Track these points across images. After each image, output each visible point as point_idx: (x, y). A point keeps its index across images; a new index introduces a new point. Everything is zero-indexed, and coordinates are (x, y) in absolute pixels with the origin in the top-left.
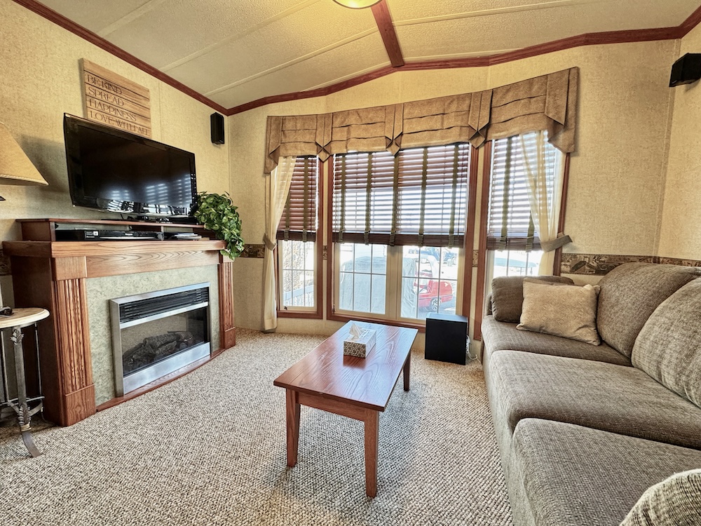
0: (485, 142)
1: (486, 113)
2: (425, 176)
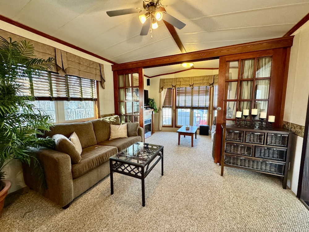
0: (213, 86)
1: (213, 80)
2: (199, 93)
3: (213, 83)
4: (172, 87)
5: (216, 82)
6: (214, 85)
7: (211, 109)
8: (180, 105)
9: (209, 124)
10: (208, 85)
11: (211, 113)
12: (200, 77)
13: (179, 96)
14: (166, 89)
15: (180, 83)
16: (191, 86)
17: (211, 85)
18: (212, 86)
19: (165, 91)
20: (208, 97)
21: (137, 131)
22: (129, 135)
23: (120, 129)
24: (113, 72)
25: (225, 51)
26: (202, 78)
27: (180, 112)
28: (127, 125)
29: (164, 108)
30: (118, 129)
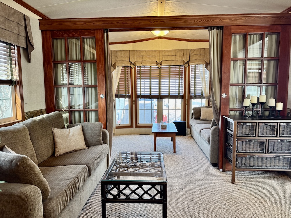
1: (188, 57)
2: (170, 75)
3: (189, 61)
4: (129, 65)
5: (193, 59)
6: (190, 64)
7: (187, 98)
8: (143, 93)
9: (184, 119)
10: (182, 64)
11: (187, 103)
12: (171, 51)
13: (140, 79)
14: (120, 68)
15: (142, 58)
16: (159, 65)
17: (186, 63)
18: (187, 65)
19: (118, 70)
20: (182, 81)
21: (100, 136)
22: (88, 144)
23: (73, 136)
24: (41, 31)
25: (227, 20)
26: (173, 54)
27: (142, 104)
28: (82, 127)
29: (117, 99)
30: (68, 135)
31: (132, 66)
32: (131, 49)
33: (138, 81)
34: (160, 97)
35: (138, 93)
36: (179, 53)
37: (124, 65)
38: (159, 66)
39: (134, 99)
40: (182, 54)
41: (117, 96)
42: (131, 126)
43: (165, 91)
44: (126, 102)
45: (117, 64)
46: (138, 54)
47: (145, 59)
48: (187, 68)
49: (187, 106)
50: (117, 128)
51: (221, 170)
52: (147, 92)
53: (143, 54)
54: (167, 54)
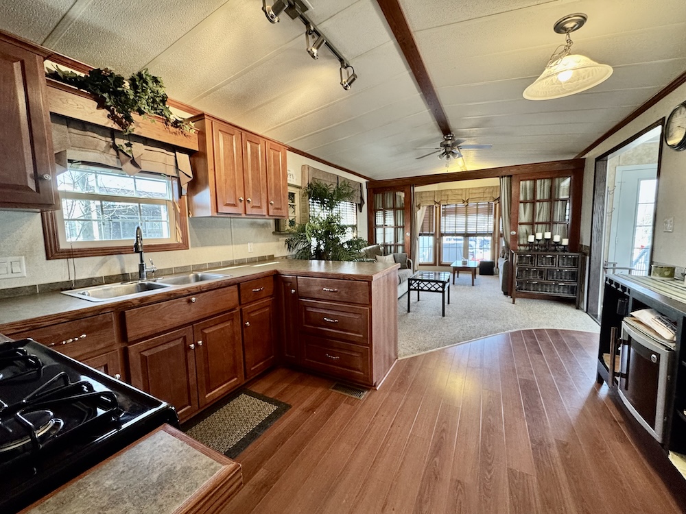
1: (498, 193)
2: (477, 213)
3: (500, 197)
4: (434, 204)
8: (448, 231)
10: (491, 201)
11: (496, 241)
12: (479, 188)
13: (445, 216)
14: (425, 208)
15: (448, 197)
16: (466, 202)
17: (496, 200)
19: (423, 210)
20: (492, 218)
24: (367, 189)
25: (515, 170)
27: (446, 242)
28: (393, 256)
29: (420, 237)
31: (437, 205)
32: (436, 189)
33: (443, 219)
34: (467, 235)
35: (443, 231)
36: (487, 190)
37: (428, 205)
38: (466, 204)
39: (438, 237)
40: (491, 190)
41: (420, 235)
42: (435, 264)
43: (471, 230)
44: (429, 241)
45: (422, 205)
46: (443, 193)
47: (450, 198)
48: (498, 205)
49: (496, 244)
50: (420, 265)
51: (509, 297)
52: (451, 230)
53: (449, 193)
54: (474, 191)
